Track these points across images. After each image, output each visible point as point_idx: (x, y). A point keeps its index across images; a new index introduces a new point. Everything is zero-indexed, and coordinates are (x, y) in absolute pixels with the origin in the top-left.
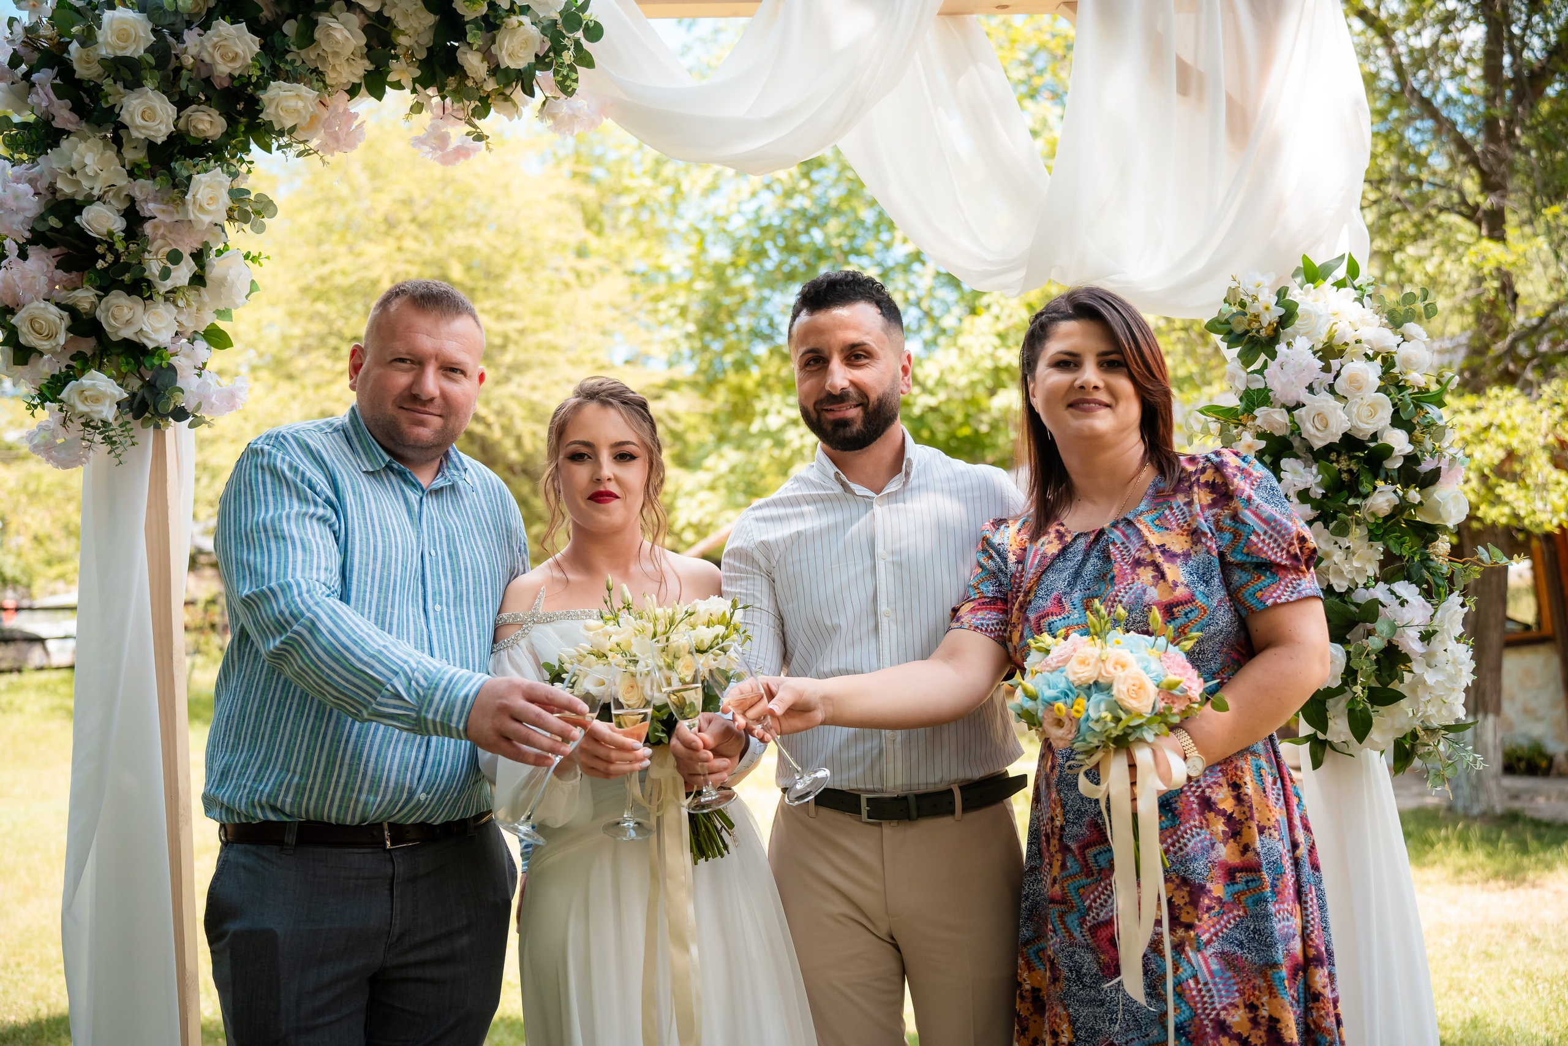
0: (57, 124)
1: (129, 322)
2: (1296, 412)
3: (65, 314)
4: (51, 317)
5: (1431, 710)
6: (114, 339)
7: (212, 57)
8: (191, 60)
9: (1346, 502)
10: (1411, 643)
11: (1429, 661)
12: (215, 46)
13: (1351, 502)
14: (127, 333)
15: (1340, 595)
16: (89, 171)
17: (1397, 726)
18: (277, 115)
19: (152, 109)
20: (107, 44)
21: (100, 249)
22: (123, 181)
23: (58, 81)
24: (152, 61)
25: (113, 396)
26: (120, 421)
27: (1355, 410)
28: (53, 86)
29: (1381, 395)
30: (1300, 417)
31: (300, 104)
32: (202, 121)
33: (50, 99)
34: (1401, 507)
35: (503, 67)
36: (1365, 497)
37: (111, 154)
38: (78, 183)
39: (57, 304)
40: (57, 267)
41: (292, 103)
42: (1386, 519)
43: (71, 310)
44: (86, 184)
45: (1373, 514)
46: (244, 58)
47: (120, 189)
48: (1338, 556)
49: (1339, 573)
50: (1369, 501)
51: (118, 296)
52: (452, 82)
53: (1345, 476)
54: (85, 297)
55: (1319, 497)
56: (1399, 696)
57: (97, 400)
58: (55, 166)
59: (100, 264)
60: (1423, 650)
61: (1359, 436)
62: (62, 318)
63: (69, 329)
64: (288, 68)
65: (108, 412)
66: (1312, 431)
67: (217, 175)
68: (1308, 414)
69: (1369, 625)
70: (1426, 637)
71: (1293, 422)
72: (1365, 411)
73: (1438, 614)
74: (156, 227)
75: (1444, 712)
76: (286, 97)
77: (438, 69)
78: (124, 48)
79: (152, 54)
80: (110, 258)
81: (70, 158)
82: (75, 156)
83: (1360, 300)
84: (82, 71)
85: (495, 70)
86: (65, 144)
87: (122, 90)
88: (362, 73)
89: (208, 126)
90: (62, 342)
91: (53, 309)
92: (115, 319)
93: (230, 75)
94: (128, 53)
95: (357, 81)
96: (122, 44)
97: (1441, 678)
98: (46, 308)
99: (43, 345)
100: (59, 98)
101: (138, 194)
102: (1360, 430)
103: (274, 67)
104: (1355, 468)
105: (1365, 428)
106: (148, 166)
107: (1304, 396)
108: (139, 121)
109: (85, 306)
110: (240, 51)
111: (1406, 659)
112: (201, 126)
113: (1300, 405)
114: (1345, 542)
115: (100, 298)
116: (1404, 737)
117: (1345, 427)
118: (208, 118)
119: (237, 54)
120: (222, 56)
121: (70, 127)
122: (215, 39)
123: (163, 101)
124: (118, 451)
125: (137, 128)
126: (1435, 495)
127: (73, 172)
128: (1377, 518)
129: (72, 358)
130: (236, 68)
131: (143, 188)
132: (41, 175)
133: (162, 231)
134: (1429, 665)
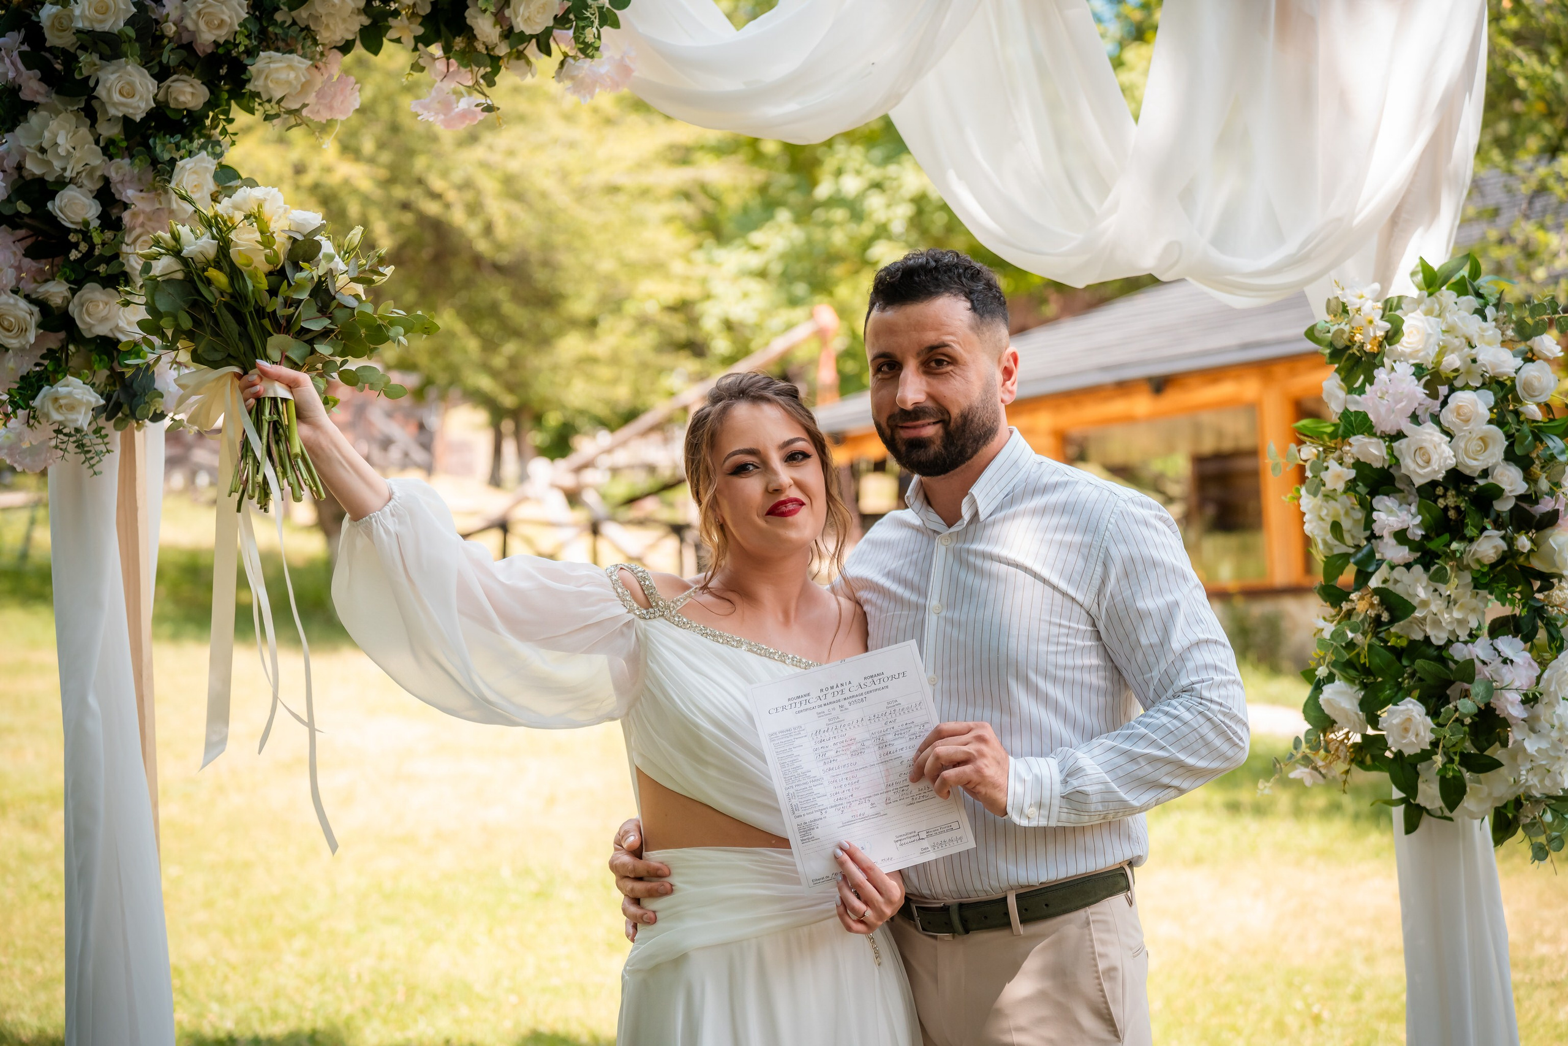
0: (25, 95)
1: (104, 319)
2: (1395, 445)
3: (36, 309)
4: (22, 314)
5: (1533, 780)
6: (88, 335)
7: (196, 24)
8: (174, 28)
9: (1448, 545)
10: (1511, 706)
11: (1532, 725)
12: (199, 13)
13: (1454, 546)
14: (102, 330)
15: (1439, 648)
16: (62, 151)
17: (1496, 794)
18: (266, 86)
19: (131, 84)
20: (83, 16)
21: (73, 238)
22: (97, 159)
23: (25, 48)
24: (131, 32)
25: (89, 402)
26: (94, 426)
27: (1462, 445)
28: (22, 54)
29: (1494, 427)
30: (1400, 451)
31: (292, 75)
32: (184, 93)
33: (17, 70)
34: (1510, 554)
35: (517, 30)
36: (1471, 540)
37: (84, 131)
38: (49, 163)
39: (27, 297)
40: (25, 255)
41: (283, 76)
42: (1493, 566)
43: (42, 305)
44: (57, 165)
45: (1478, 561)
46: (231, 25)
47: (93, 169)
48: (1436, 605)
49: (1437, 623)
50: (1474, 547)
51: (93, 290)
52: (459, 43)
53: (1452, 514)
54: (56, 291)
55: (1418, 539)
56: (1496, 764)
57: (71, 408)
58: (23, 143)
59: (74, 255)
60: (1525, 715)
61: (1467, 472)
62: (32, 314)
63: (40, 326)
64: (278, 31)
65: (83, 419)
66: (1412, 466)
67: (202, 160)
68: (1409, 446)
69: (1466, 686)
70: (1530, 700)
71: (1392, 454)
72: (1475, 445)
73: (1545, 676)
74: (135, 215)
75: (1547, 782)
76: (277, 70)
77: (443, 28)
78: (101, 21)
79: (133, 26)
80: (84, 247)
81: (41, 135)
82: (46, 134)
83: (1480, 312)
84: (53, 39)
85: (508, 33)
86: (34, 119)
87: (98, 61)
88: (357, 28)
89: (189, 98)
90: (32, 340)
91: (23, 304)
92: (89, 315)
93: (216, 43)
94: (106, 27)
95: (350, 37)
96: (100, 17)
97: (1544, 745)
98: (15, 305)
99: (13, 343)
100: (28, 68)
101: (114, 176)
102: (1468, 467)
103: (263, 31)
104: (1463, 505)
105: (1474, 465)
106: (124, 144)
107: (1407, 426)
108: (116, 97)
109: (57, 301)
110: (226, 18)
111: (1505, 723)
112: (182, 99)
113: (1400, 435)
114: (1447, 590)
115: (74, 292)
116: (1505, 806)
117: (1451, 463)
118: (189, 89)
119: (222, 21)
120: (207, 23)
121: (39, 99)
122: (200, 6)
123: (143, 75)
124: (92, 462)
125: (114, 105)
126: (1551, 540)
127: (43, 151)
128: (1483, 565)
129: (43, 357)
130: (222, 35)
131: (120, 170)
132: (8, 152)
133: (141, 219)
134: (1533, 730)
